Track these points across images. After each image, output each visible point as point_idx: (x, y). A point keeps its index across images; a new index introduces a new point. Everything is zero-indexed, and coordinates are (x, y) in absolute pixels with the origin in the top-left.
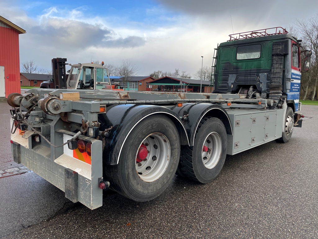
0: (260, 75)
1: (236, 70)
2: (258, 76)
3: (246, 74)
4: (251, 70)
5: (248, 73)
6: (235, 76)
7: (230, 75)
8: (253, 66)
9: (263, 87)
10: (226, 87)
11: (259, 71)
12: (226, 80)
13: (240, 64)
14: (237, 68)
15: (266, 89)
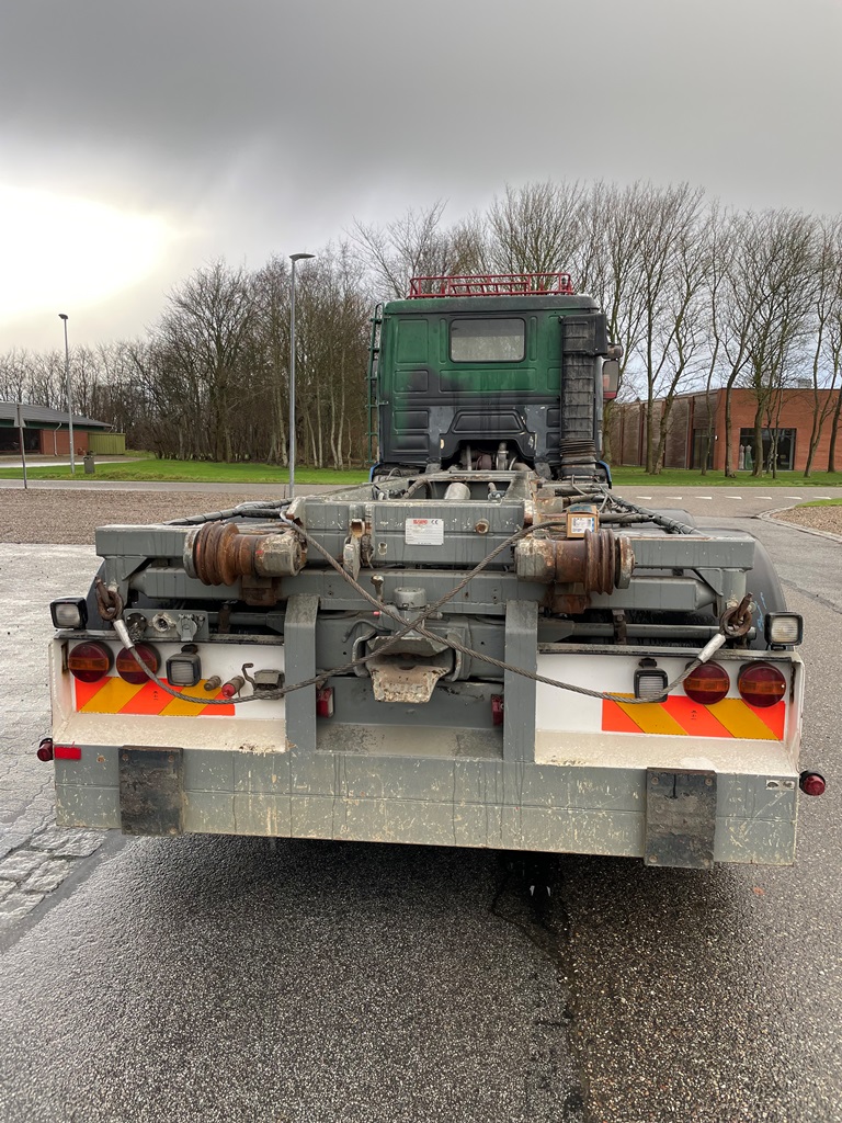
0: (527, 409)
1: (452, 393)
2: (520, 412)
3: (487, 407)
4: (499, 396)
5: (491, 404)
6: (449, 410)
7: (432, 408)
8: (506, 382)
9: (537, 444)
10: (422, 447)
11: (523, 399)
12: (420, 425)
13: (463, 375)
14: (455, 387)
15: (548, 451)
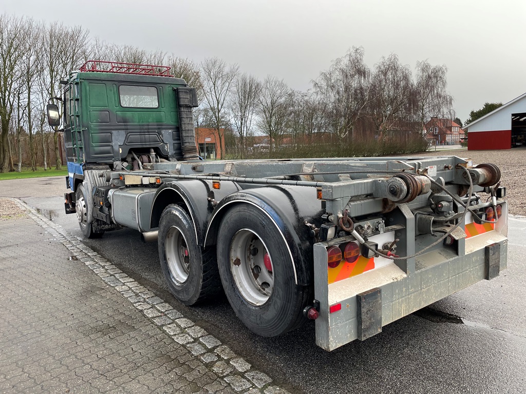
0: (163, 132)
1: (124, 124)
2: (160, 133)
3: (143, 131)
4: (148, 125)
5: (144, 129)
6: (123, 132)
7: (113, 131)
8: (151, 118)
9: (169, 149)
10: (109, 153)
11: (160, 127)
12: (108, 141)
13: (129, 114)
14: (125, 121)
15: (174, 152)
